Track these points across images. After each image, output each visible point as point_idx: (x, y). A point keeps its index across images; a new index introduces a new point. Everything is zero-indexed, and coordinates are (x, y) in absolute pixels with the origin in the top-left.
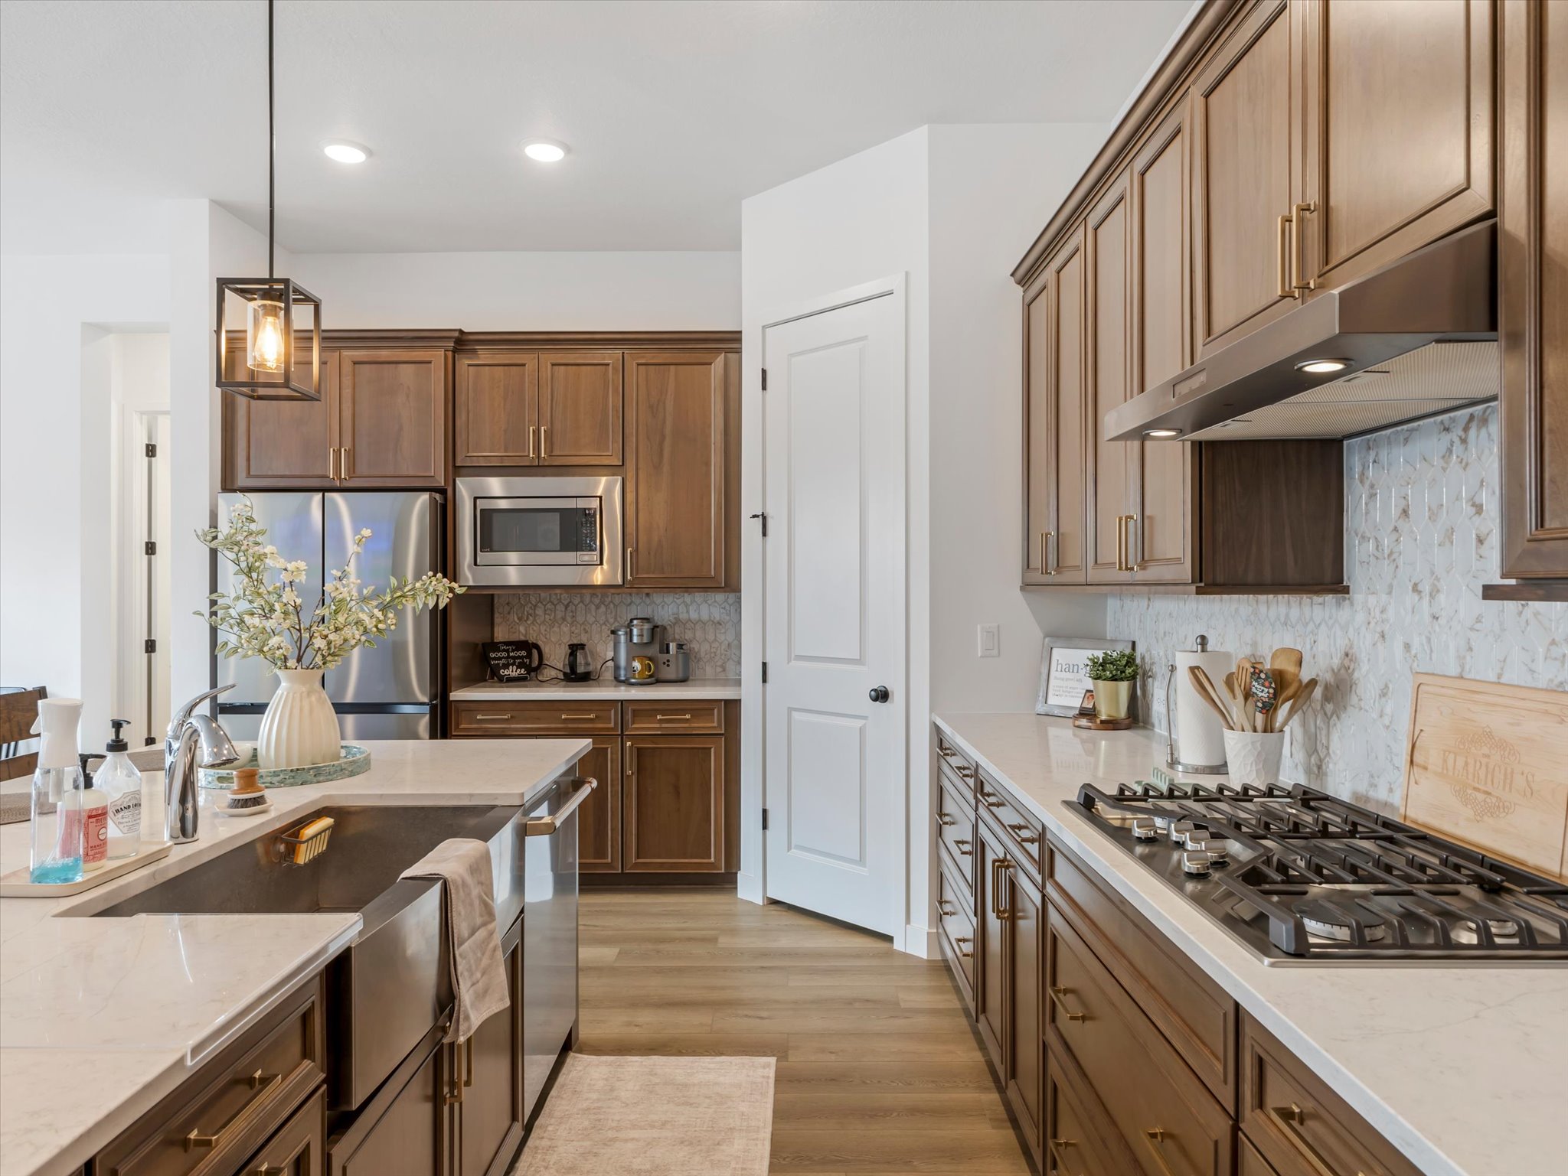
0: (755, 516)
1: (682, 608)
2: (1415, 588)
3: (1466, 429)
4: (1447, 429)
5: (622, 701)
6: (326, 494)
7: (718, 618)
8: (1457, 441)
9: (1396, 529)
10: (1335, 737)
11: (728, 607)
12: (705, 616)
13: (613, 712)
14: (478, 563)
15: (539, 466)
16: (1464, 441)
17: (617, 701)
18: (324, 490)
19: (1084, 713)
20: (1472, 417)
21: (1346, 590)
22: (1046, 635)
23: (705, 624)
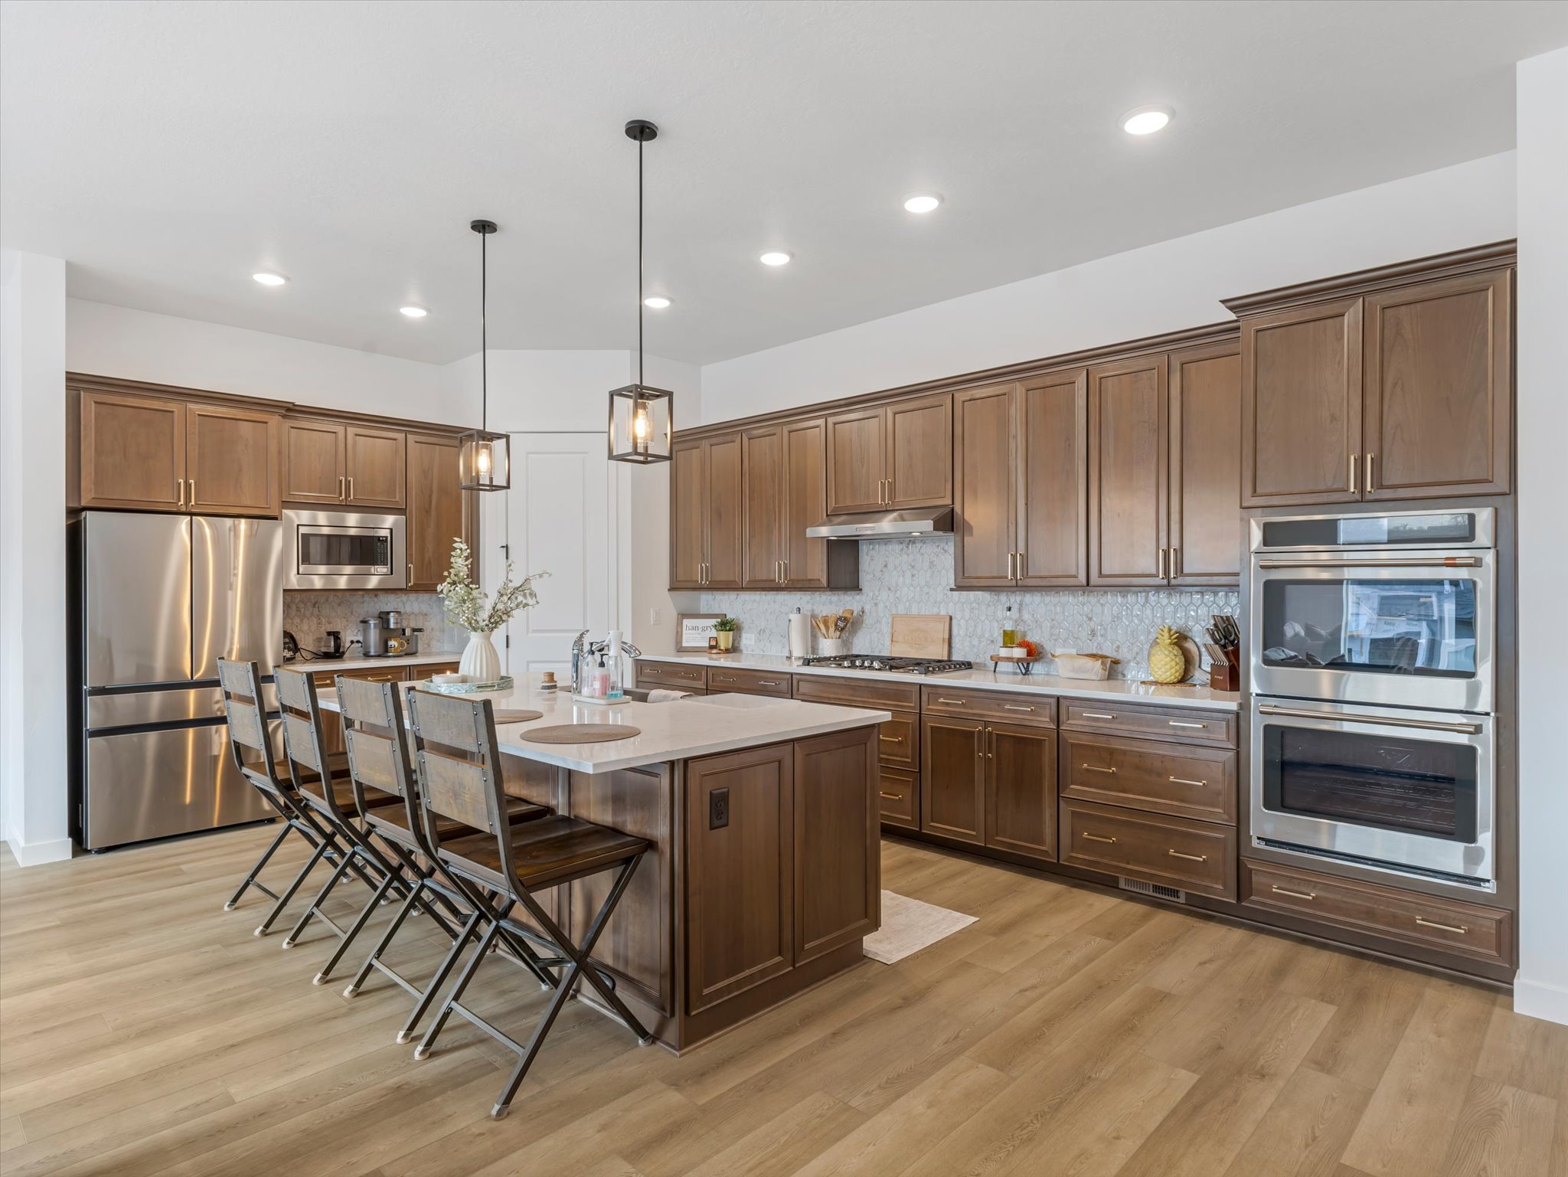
0: (503, 547)
1: (401, 605)
2: (889, 589)
3: (908, 544)
4: (901, 543)
5: (410, 666)
6: (194, 517)
7: (425, 611)
8: (905, 547)
9: (882, 571)
10: (854, 640)
11: (431, 604)
12: (416, 610)
13: (403, 674)
14: (300, 572)
15: (346, 505)
16: (907, 547)
17: (407, 666)
18: (192, 514)
19: (711, 647)
20: (910, 541)
21: (861, 590)
22: (679, 614)
23: (416, 615)
